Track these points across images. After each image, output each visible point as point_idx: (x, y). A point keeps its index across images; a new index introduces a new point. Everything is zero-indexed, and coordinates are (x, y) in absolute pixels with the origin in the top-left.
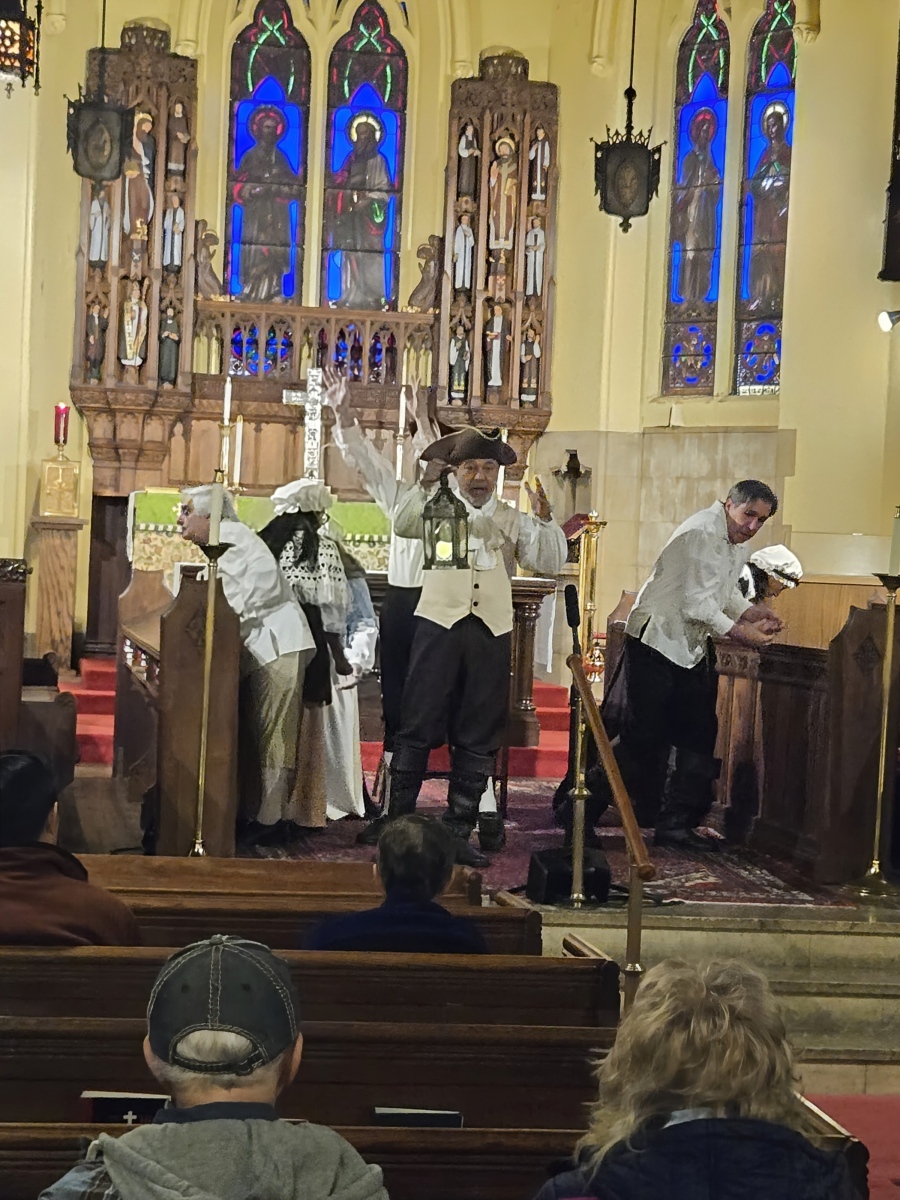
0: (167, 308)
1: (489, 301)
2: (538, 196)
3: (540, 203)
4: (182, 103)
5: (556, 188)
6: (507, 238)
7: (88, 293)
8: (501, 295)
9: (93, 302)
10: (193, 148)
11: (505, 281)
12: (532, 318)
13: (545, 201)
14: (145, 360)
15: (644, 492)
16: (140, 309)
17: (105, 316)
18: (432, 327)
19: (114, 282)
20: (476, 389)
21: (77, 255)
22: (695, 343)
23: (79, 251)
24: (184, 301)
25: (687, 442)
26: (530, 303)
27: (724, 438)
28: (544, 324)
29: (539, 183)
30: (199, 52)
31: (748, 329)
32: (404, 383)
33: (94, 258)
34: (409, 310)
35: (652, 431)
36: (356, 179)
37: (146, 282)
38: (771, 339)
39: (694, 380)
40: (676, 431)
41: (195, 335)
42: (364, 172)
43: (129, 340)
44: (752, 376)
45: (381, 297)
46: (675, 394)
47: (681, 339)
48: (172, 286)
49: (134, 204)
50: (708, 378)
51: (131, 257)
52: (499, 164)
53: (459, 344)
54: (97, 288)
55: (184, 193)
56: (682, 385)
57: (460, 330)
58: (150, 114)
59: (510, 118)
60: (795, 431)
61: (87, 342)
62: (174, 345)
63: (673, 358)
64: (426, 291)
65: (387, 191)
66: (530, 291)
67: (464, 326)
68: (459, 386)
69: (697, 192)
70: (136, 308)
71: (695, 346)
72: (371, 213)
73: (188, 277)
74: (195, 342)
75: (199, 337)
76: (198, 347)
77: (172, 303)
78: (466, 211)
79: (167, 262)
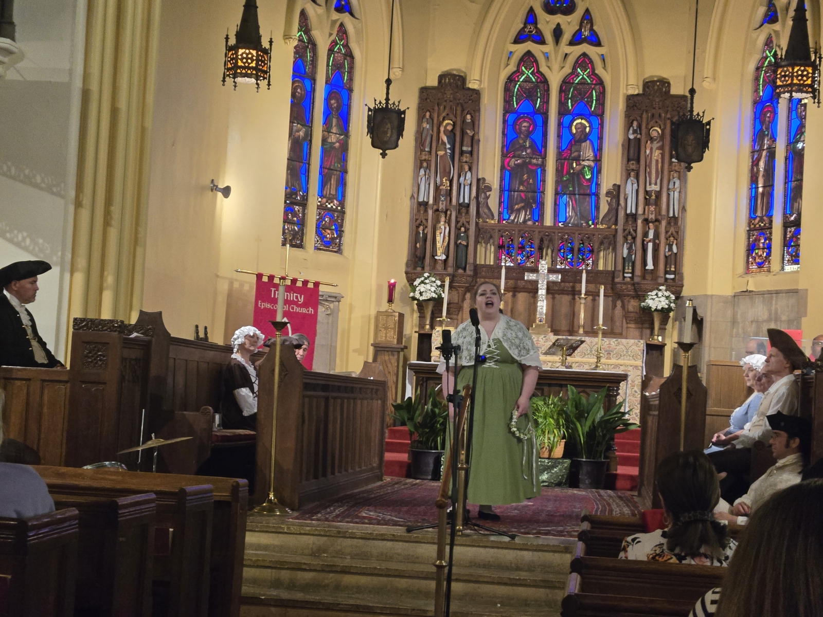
0: (461, 227)
4: (470, 114)
6: (656, 184)
7: (417, 220)
8: (652, 217)
9: (420, 225)
10: (476, 137)
11: (655, 208)
12: (672, 230)
13: (680, 163)
14: (447, 257)
15: (735, 330)
16: (445, 228)
17: (426, 232)
18: (612, 237)
19: (430, 212)
21: (411, 198)
23: (412, 196)
24: (471, 222)
25: (757, 299)
27: (776, 297)
30: (482, 86)
31: (790, 232)
33: (421, 200)
34: (601, 227)
35: (739, 294)
36: (576, 154)
37: (449, 213)
40: (751, 294)
41: (477, 242)
42: (580, 151)
43: (439, 245)
44: (792, 259)
45: (589, 220)
46: (752, 272)
48: (463, 215)
49: (442, 170)
51: (440, 199)
52: (652, 142)
53: (628, 245)
54: (422, 217)
55: (471, 163)
57: (630, 237)
58: (452, 120)
59: (657, 116)
60: (807, 290)
61: (415, 247)
62: (464, 249)
64: (610, 216)
65: (593, 161)
66: (671, 215)
67: (632, 235)
69: (764, 153)
70: (443, 227)
73: (473, 209)
74: (478, 246)
75: (481, 243)
76: (480, 249)
77: (463, 224)
78: (633, 170)
79: (461, 201)
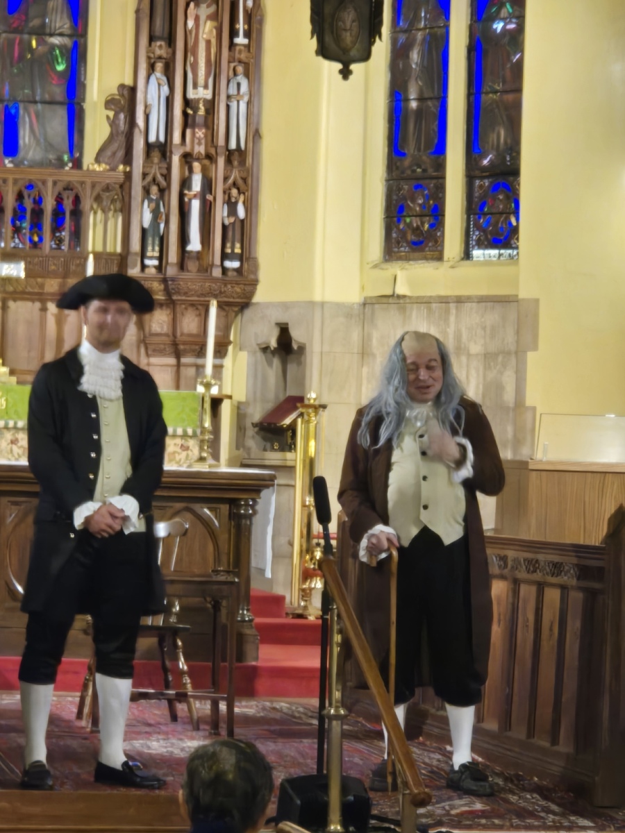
1: (187, 158)
2: (241, 40)
3: (242, 48)
5: (260, 32)
6: (206, 87)
8: (200, 149)
11: (206, 136)
12: (235, 175)
13: (248, 47)
15: (365, 370)
18: (121, 186)
20: (173, 255)
22: (420, 202)
25: (414, 313)
26: (232, 158)
28: (249, 181)
29: (241, 26)
31: (481, 187)
32: (90, 248)
34: (97, 168)
35: (374, 301)
36: (35, 22)
38: (507, 197)
39: (421, 243)
40: (401, 301)
42: (44, 16)
44: (486, 238)
45: (63, 153)
46: (400, 258)
47: (405, 198)
50: (436, 242)
52: (197, 5)
53: (153, 205)
56: (407, 249)
57: (154, 189)
60: (537, 301)
63: (395, 219)
64: (115, 146)
65: (69, 36)
66: (233, 145)
67: (158, 185)
68: (152, 251)
69: (420, 36)
71: (420, 205)
72: (52, 61)
78: (160, 58)
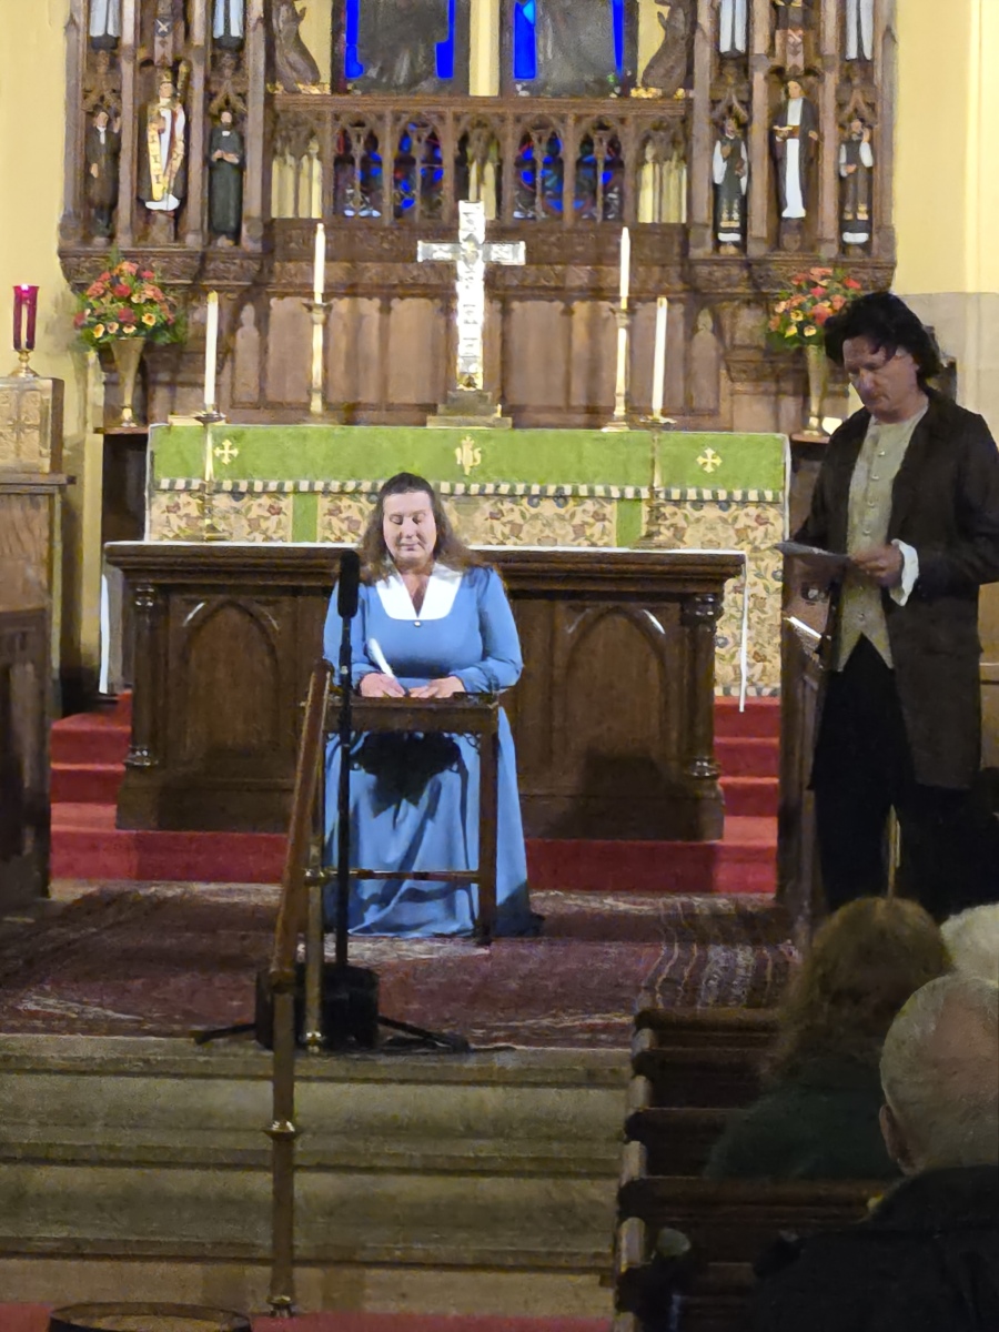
0: (221, 110)
7: (86, 94)
8: (796, 61)
9: (96, 107)
11: (804, 37)
12: (857, 98)
14: (184, 200)
16: (174, 115)
17: (116, 130)
18: (680, 122)
19: (127, 68)
20: (759, 226)
21: (67, 28)
23: (72, 22)
24: (250, 95)
26: (851, 74)
28: (879, 109)
33: (97, 32)
34: (643, 94)
37: (183, 69)
41: (270, 153)
43: (156, 166)
45: (606, 73)
48: (228, 72)
51: (156, 27)
53: (728, 149)
54: (102, 85)
57: (730, 125)
61: (87, 175)
62: (233, 175)
64: (671, 60)
66: (852, 53)
67: (737, 118)
70: (166, 114)
73: (255, 57)
74: (275, 166)
75: (283, 155)
76: (280, 171)
77: (227, 102)
79: (219, 31)
